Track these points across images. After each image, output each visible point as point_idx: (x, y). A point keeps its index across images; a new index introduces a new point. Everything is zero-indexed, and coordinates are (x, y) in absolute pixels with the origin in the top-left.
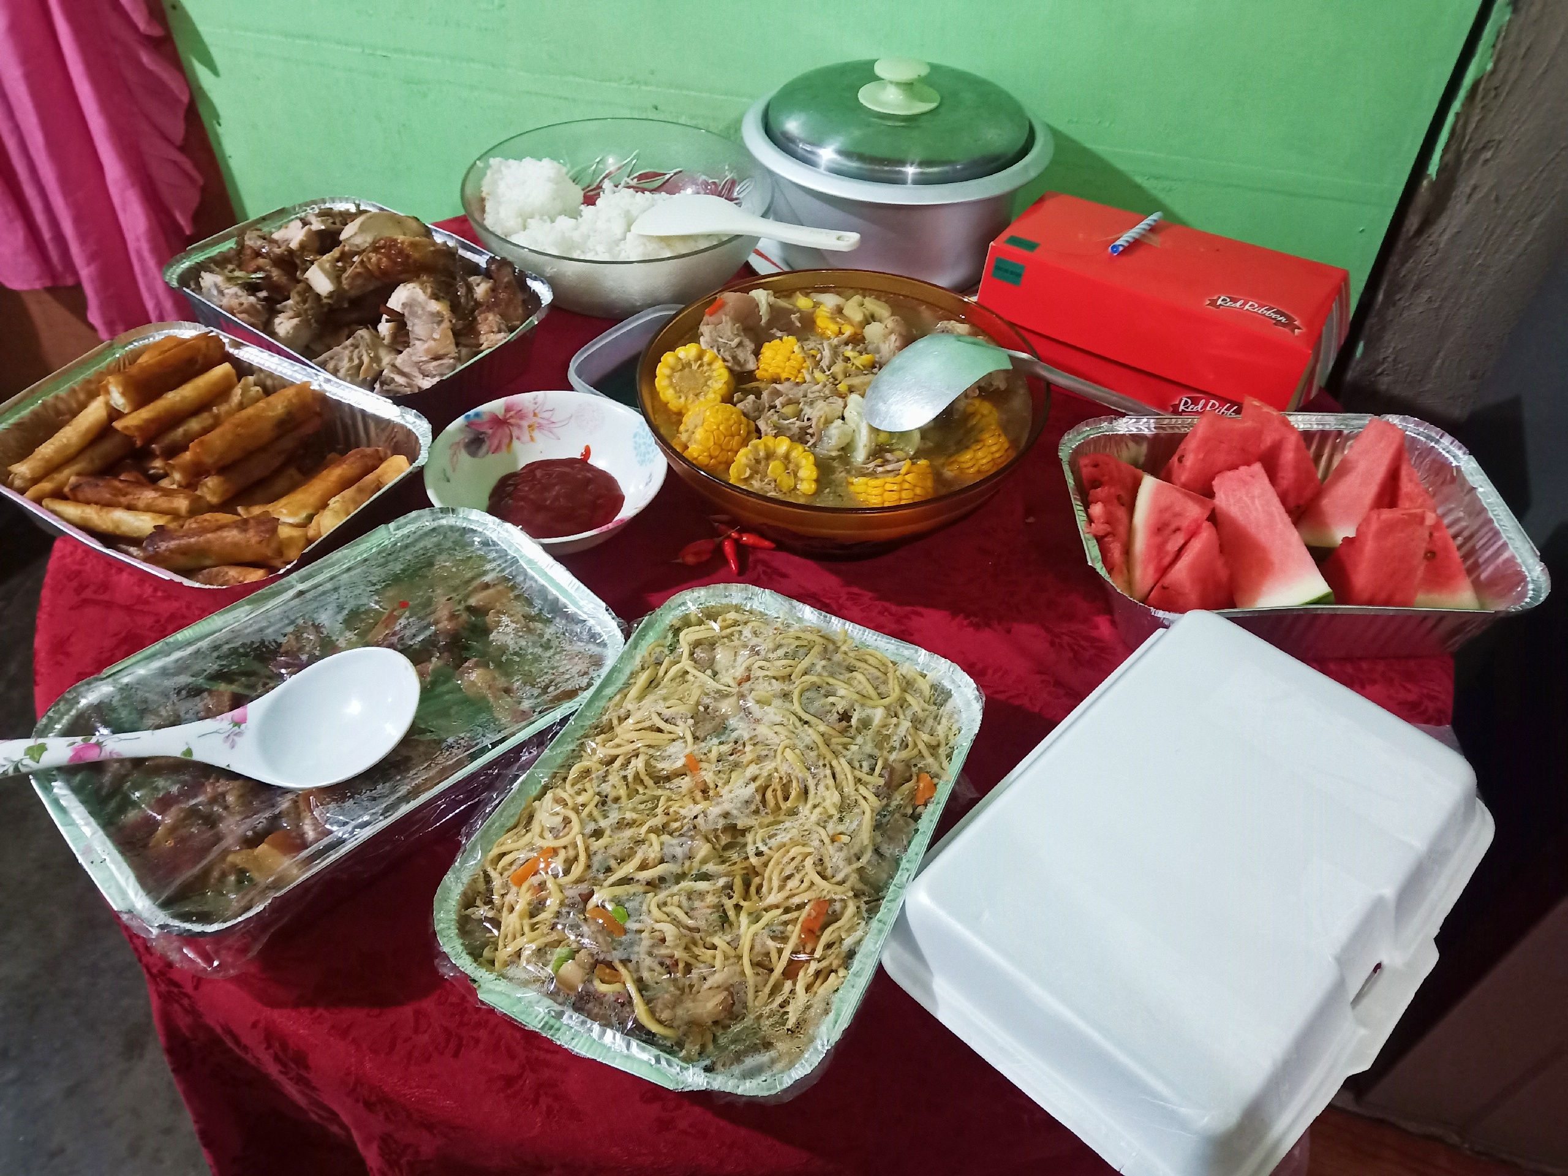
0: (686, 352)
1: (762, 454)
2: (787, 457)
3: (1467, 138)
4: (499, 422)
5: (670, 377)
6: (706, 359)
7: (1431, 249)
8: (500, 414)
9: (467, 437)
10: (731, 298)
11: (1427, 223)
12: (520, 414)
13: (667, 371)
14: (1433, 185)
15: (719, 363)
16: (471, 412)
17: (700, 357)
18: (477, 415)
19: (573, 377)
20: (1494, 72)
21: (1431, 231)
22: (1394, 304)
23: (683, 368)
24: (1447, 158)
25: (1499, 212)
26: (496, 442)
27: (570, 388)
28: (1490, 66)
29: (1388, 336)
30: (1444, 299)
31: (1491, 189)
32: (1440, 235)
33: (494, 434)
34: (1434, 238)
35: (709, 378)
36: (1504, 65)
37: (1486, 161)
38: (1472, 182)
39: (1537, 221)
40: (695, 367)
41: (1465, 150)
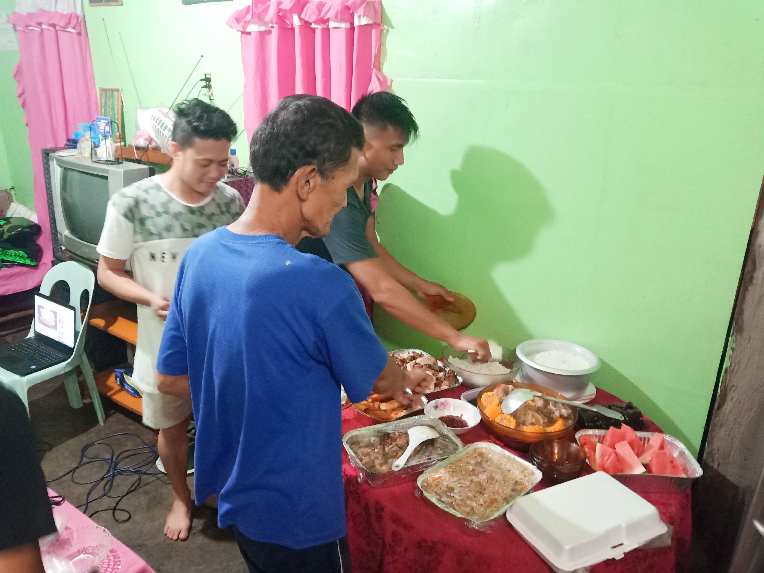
0: (490, 394)
1: (503, 418)
2: (509, 419)
3: (727, 383)
4: (443, 404)
5: (485, 398)
6: (494, 396)
7: (723, 415)
8: (443, 402)
9: (435, 405)
10: (503, 386)
11: (720, 407)
12: (448, 403)
13: (484, 397)
14: (720, 395)
15: (497, 398)
16: (437, 400)
17: (493, 395)
18: (438, 401)
19: (462, 397)
20: (731, 366)
21: (722, 409)
22: (715, 430)
23: (488, 397)
24: (722, 388)
25: (741, 406)
26: (440, 409)
27: (460, 399)
28: (729, 365)
29: (714, 441)
30: (730, 431)
31: (737, 399)
32: (725, 410)
33: (441, 406)
34: (724, 411)
35: (494, 400)
36: (733, 365)
37: (734, 391)
38: (731, 396)
39: (753, 410)
40: (491, 397)
41: (727, 386)
